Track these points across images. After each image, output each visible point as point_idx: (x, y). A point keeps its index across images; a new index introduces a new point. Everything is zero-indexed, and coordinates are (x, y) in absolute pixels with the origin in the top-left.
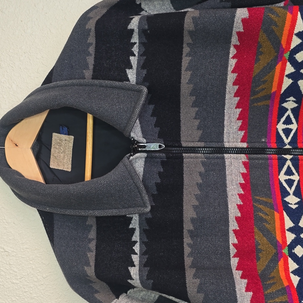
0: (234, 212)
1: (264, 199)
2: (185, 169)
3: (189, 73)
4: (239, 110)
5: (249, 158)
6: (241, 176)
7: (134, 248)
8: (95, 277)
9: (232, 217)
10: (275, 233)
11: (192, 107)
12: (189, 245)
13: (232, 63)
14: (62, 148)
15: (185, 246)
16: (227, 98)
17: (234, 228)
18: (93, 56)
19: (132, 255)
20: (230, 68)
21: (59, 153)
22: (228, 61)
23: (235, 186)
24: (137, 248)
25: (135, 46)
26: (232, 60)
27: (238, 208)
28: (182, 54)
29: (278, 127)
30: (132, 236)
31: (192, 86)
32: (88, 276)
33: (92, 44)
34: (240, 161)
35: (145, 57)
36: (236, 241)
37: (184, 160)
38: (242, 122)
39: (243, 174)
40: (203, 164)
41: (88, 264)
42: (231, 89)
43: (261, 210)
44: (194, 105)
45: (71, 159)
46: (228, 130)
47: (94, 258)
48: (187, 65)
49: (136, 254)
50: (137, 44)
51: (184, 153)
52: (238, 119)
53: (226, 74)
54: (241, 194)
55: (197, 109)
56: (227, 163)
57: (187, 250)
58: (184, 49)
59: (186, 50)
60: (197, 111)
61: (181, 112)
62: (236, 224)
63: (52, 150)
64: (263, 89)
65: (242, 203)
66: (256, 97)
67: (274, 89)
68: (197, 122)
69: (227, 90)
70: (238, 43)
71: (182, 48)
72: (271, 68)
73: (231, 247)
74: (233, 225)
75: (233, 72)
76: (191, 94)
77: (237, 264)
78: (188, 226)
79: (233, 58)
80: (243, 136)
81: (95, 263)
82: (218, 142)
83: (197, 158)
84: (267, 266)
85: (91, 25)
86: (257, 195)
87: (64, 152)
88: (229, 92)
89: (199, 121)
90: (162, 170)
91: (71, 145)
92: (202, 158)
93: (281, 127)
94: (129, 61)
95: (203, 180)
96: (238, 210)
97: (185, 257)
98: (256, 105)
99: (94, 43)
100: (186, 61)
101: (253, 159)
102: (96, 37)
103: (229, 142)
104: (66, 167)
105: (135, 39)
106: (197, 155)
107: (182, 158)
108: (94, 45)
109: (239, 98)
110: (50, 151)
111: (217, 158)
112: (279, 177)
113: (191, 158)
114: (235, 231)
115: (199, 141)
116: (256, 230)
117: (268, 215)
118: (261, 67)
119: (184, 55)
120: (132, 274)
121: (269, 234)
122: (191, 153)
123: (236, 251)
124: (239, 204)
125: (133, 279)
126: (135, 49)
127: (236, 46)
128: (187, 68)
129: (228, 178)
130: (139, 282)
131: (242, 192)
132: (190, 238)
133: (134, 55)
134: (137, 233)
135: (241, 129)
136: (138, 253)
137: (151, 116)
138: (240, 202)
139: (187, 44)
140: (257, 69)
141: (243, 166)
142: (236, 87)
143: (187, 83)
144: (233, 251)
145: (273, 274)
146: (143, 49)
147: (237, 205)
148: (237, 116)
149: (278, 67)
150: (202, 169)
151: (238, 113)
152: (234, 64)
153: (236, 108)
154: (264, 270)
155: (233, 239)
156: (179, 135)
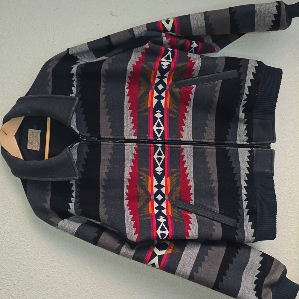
0: (127, 176)
1: (144, 169)
2: (102, 151)
3: (104, 96)
4: (132, 118)
5: (138, 146)
6: (133, 156)
7: (72, 194)
8: (50, 209)
9: (126, 179)
10: (148, 188)
11: (106, 115)
12: (102, 193)
13: (127, 91)
14: (34, 138)
15: (100, 194)
16: (125, 110)
17: (127, 185)
18: (51, 87)
19: (71, 198)
20: (126, 94)
21: (32, 140)
22: (125, 90)
23: (129, 161)
24: (74, 194)
25: (75, 82)
26: (127, 89)
27: (130, 174)
28: (100, 86)
29: (153, 128)
30: (71, 188)
31: (106, 103)
32: (46, 209)
33: (50, 80)
34: (133, 147)
35: (80, 88)
36: (127, 192)
37: (102, 146)
38: (134, 125)
39: (134, 154)
40: (113, 148)
41: (46, 202)
42: (127, 105)
43: (141, 175)
44: (108, 114)
45: (39, 144)
46: (126, 128)
47: (50, 199)
48: (103, 92)
49: (74, 197)
50: (76, 81)
51: (102, 142)
52: (132, 123)
53: (124, 97)
54: (132, 166)
55: (109, 116)
56: (126, 148)
57: (101, 195)
58: (101, 84)
59: (102, 84)
60: (109, 118)
61: (100, 118)
62: (128, 183)
63: (28, 138)
64: (144, 105)
65: (132, 171)
66: (140, 110)
67: (149, 105)
68: (109, 124)
69: (125, 106)
70: (129, 81)
71: (101, 83)
72: (146, 93)
73: (125, 194)
74: (127, 183)
75: (127, 96)
76: (106, 108)
77: (127, 204)
78: (102, 183)
79: (127, 88)
80: (135, 133)
81: (50, 202)
82: (121, 136)
83: (109, 145)
84: (143, 205)
85: (50, 70)
86: (140, 167)
87: (35, 140)
88: (126, 107)
89: (110, 123)
90: (88, 151)
91: (39, 135)
92: (112, 145)
93: (155, 128)
94: (72, 90)
95: (112, 157)
96: (129, 175)
97: (100, 199)
98: (141, 115)
99: (51, 80)
100: (102, 90)
101: (140, 146)
102: (52, 76)
103: (127, 136)
104: (36, 148)
105: (75, 78)
106: (109, 143)
107: (101, 145)
108: (51, 81)
109: (131, 111)
110: (27, 139)
111: (121, 145)
112: (154, 156)
113: (106, 145)
114: (127, 186)
115: (110, 135)
116: (138, 186)
117: (145, 178)
118: (142, 93)
119: (101, 87)
120: (70, 206)
121: (145, 188)
122: (106, 142)
123: (127, 196)
124: (130, 172)
125: (71, 209)
126: (75, 83)
127: (128, 83)
128: (103, 93)
129: (126, 156)
130: (74, 210)
131: (133, 165)
132: (103, 190)
133: (74, 87)
134: (74, 186)
135: (134, 128)
136: (75, 197)
137: (84, 121)
138: (131, 171)
139: (103, 81)
140: (140, 94)
141: (135, 150)
142: (130, 104)
143: (103, 102)
144: (126, 196)
145: (145, 209)
146: (79, 83)
147: (129, 172)
148: (131, 121)
149: (150, 93)
150: (112, 151)
151: (132, 119)
152: (128, 91)
153: (130, 116)
154: (141, 207)
155: (126, 190)
156: (100, 131)
